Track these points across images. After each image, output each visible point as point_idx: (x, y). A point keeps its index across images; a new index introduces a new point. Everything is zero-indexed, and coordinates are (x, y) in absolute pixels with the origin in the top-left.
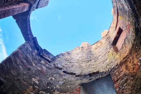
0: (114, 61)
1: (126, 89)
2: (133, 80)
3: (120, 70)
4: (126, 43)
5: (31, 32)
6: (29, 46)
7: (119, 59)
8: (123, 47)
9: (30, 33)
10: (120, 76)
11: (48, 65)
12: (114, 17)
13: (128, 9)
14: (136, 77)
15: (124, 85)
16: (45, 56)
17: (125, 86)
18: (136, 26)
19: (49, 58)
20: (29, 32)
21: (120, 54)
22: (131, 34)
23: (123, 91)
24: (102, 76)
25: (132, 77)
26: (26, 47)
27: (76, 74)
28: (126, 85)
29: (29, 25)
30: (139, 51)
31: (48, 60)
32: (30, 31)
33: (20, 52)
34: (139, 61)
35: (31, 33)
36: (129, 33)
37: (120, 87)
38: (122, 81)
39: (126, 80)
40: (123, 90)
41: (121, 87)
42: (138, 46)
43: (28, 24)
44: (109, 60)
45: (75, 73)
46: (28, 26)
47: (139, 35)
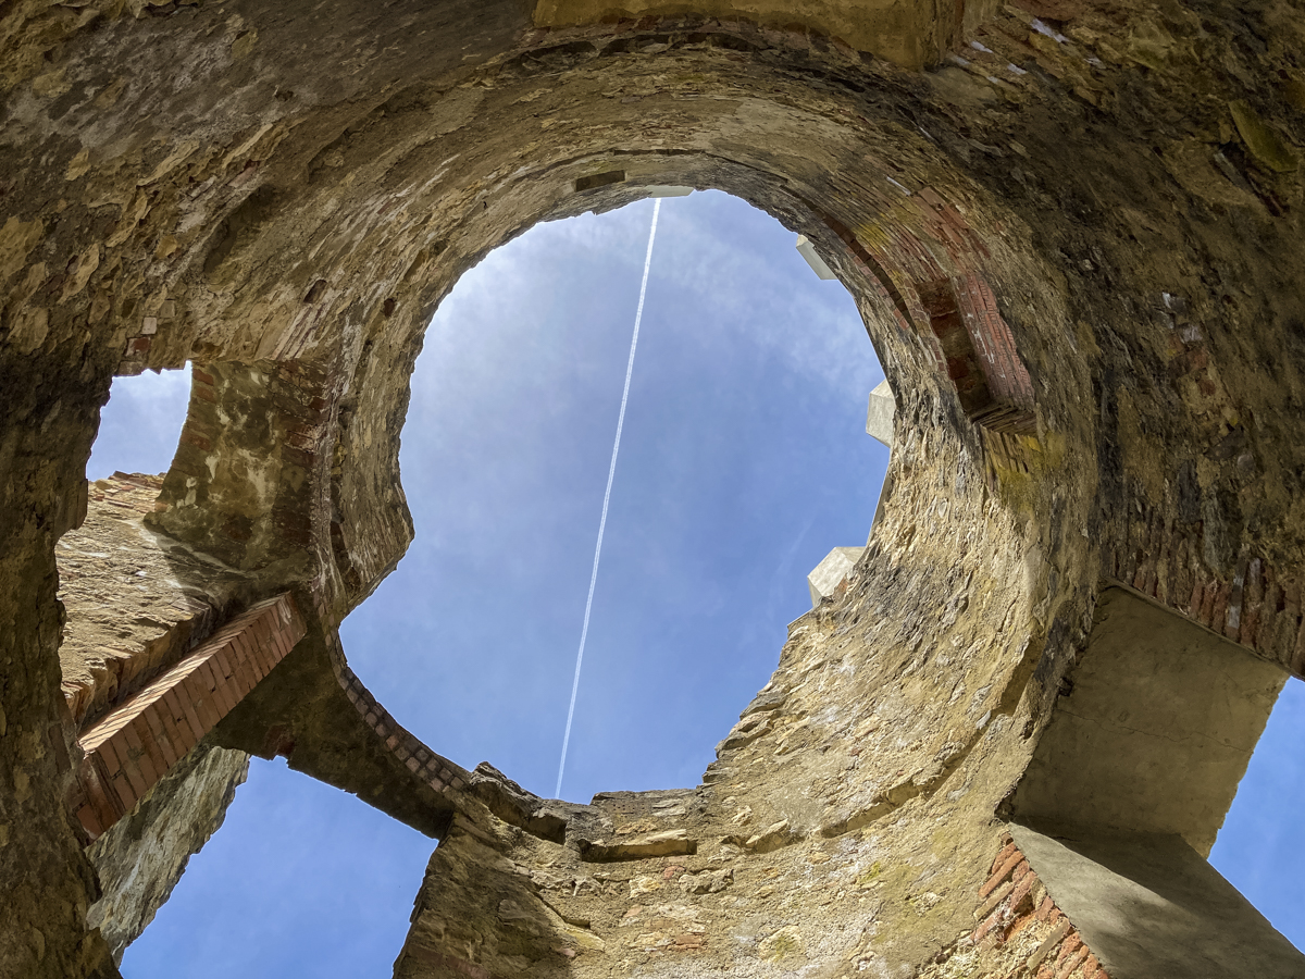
0: (1062, 491)
1: (1277, 556)
2: (1258, 460)
3: (1132, 494)
4: (1026, 319)
5: (431, 755)
6: (481, 848)
7: (1078, 445)
8: (1032, 360)
9: (423, 765)
10: (1168, 523)
11: (695, 873)
12: (840, 271)
13: (845, 130)
14: (1257, 419)
15: (1245, 548)
16: (631, 836)
17: (1254, 554)
18: (965, 155)
19: (666, 827)
20: (413, 765)
21: (1059, 418)
22: (994, 244)
23: (1272, 589)
24: (1074, 639)
25: (1235, 451)
26: (461, 872)
27: (921, 781)
28: (1257, 536)
29: (384, 717)
30: (1117, 270)
31: (670, 841)
32: (413, 754)
33: (441, 927)
34: (1180, 319)
35: (432, 766)
36: (987, 255)
37: (1236, 588)
38: (1208, 539)
39: (1224, 504)
40: (1264, 582)
41: (1238, 581)
42: (1086, 254)
43: (371, 719)
44: (1032, 517)
45: (910, 782)
46: (380, 730)
47: (1027, 180)
